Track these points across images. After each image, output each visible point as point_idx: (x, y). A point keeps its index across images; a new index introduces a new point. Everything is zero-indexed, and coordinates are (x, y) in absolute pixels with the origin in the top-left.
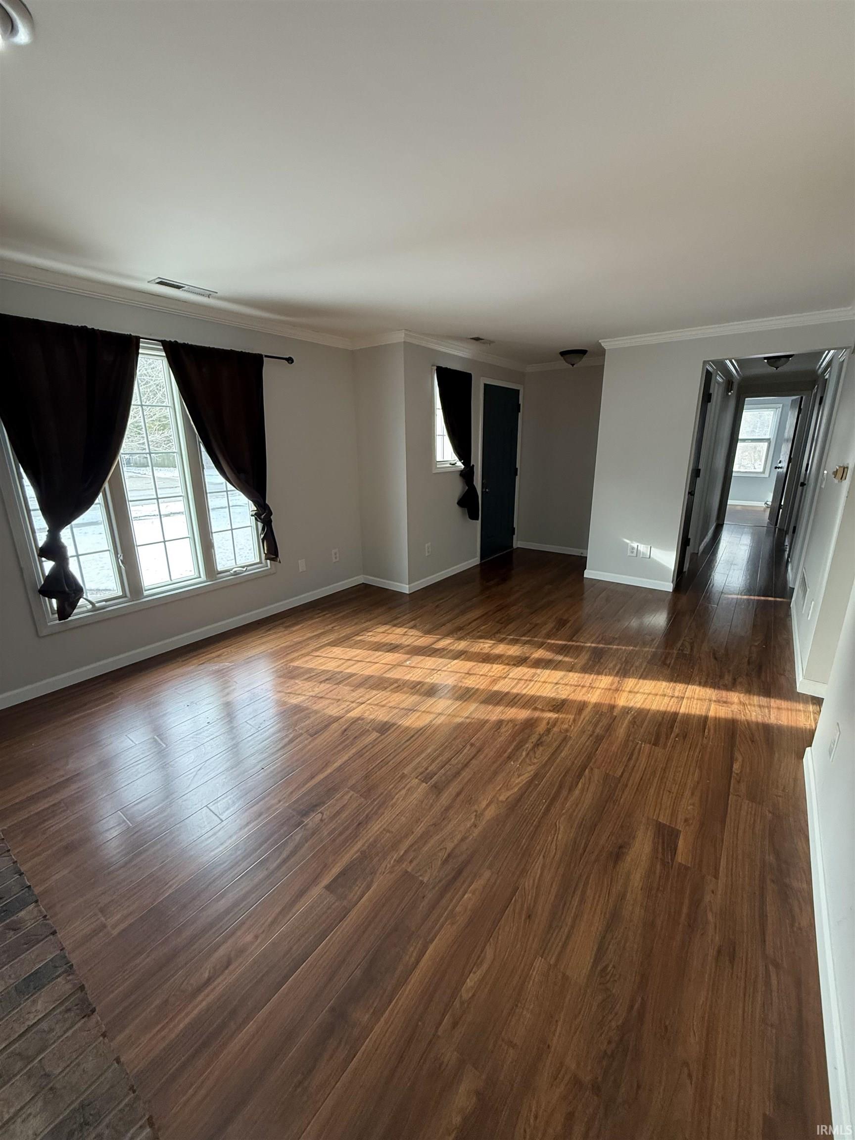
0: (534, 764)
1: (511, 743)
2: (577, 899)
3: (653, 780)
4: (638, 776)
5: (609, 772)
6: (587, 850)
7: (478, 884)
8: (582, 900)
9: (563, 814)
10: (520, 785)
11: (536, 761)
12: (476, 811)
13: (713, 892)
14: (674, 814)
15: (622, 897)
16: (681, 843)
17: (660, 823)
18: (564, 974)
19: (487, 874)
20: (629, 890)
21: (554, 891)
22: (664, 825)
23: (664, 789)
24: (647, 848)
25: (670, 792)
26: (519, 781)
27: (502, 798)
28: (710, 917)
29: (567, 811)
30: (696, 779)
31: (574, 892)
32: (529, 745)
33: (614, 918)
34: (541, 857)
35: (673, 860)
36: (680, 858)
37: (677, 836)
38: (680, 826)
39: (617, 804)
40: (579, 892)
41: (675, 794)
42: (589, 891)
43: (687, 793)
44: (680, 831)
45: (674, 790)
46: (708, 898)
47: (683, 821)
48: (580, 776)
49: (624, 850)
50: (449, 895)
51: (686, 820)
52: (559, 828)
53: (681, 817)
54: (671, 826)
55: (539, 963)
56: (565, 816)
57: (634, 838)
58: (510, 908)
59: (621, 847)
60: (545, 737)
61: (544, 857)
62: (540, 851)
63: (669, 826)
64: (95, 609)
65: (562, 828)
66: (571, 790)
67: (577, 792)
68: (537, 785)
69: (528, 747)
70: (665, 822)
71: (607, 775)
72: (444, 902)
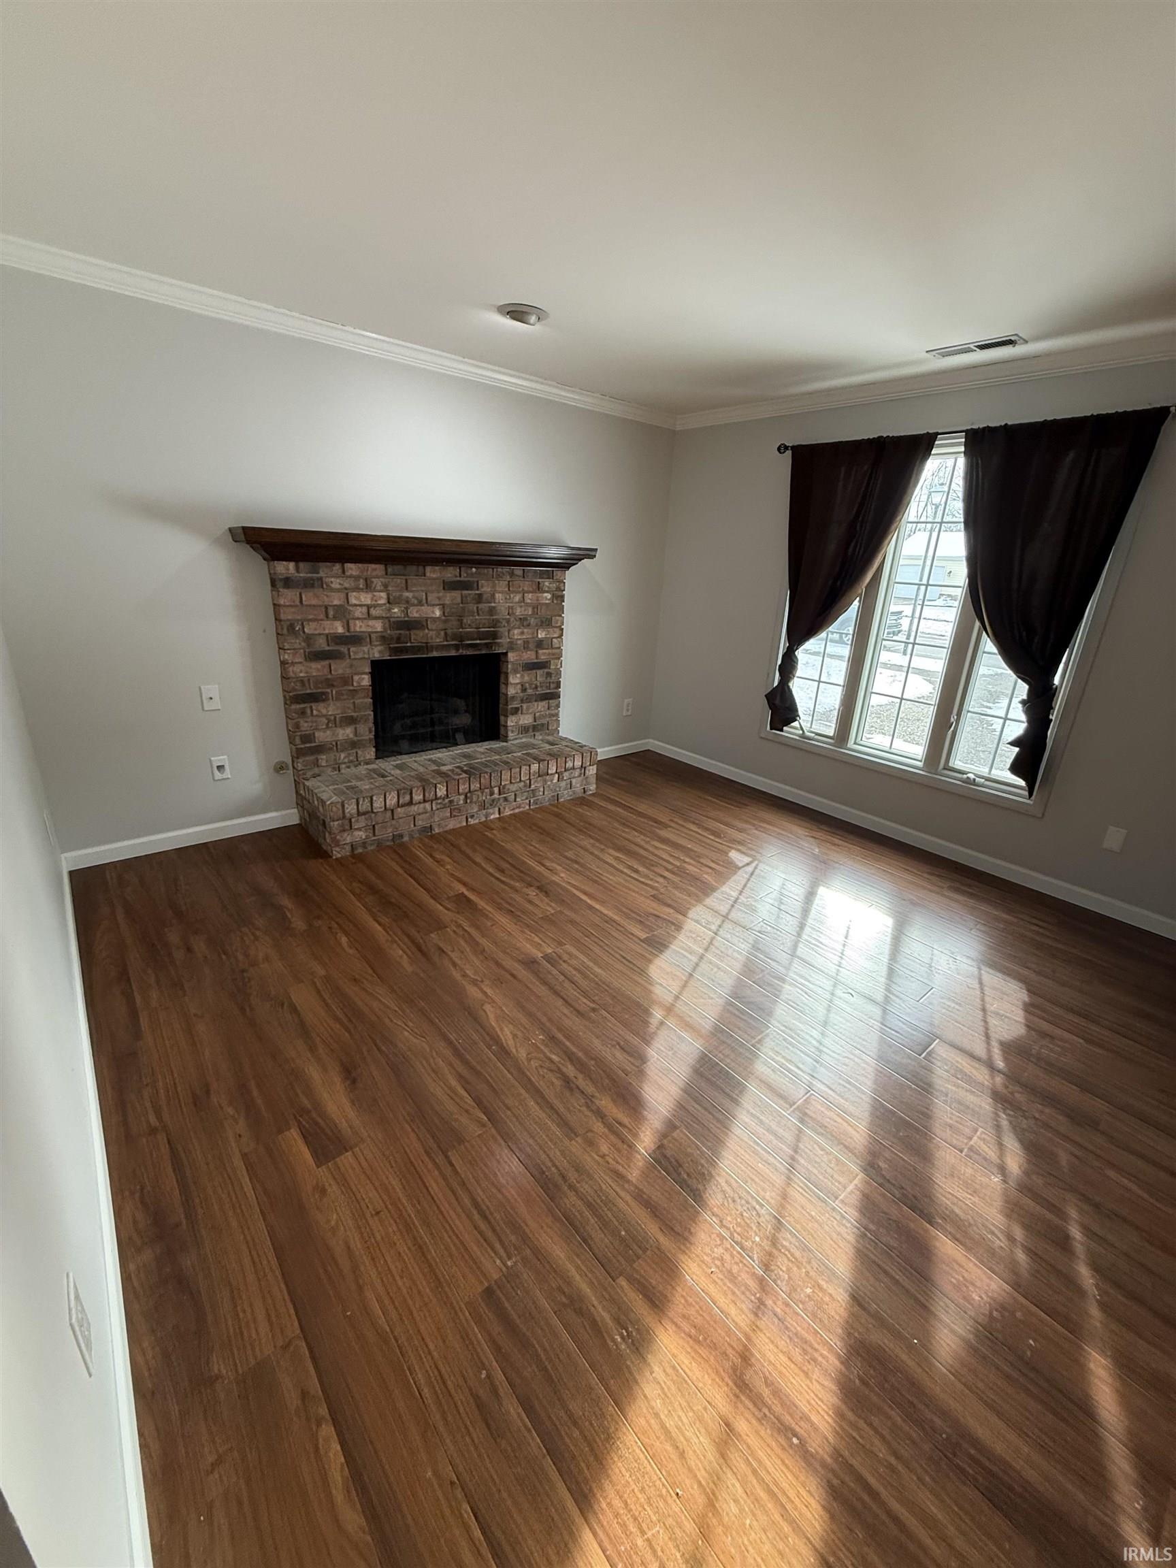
0: (529, 1060)
1: (586, 1053)
2: (339, 1013)
3: (414, 1206)
4: (434, 1188)
5: (466, 1147)
6: (374, 1048)
7: (405, 961)
8: (337, 1019)
9: (431, 1051)
10: (498, 1029)
11: (534, 1064)
12: (482, 981)
13: (240, 1136)
14: (343, 1182)
15: (312, 1049)
16: (307, 1155)
17: (347, 1151)
18: (303, 982)
19: (409, 969)
20: (312, 1060)
21: (360, 1003)
22: (340, 1154)
23: (386, 1207)
24: (331, 1108)
25: (378, 1213)
26: (506, 1034)
27: (487, 1007)
28: (230, 1111)
29: (432, 1056)
30: (370, 1295)
31: (346, 1016)
32: (570, 1070)
33: (304, 1030)
34: (397, 1009)
35: (299, 1123)
36: (294, 1134)
37: (315, 1154)
38: (323, 1173)
39: (408, 1118)
40: (345, 1020)
41: (368, 1216)
42: (338, 1026)
43: (357, 1245)
44: (318, 1167)
45: (375, 1223)
46: (242, 1126)
47: (327, 1186)
48: (479, 1103)
49: (348, 1082)
50: (409, 944)
51: (323, 1191)
52: (415, 1037)
53: (333, 1189)
54: (332, 1162)
55: (322, 972)
56: (428, 1050)
57: (353, 1102)
58: (370, 971)
59: (354, 1081)
60: (583, 1101)
61: (396, 1011)
62: (403, 1011)
63: (334, 1158)
64: (803, 736)
65: (415, 1040)
66: (460, 1077)
67: (454, 1082)
68: (489, 1047)
69: (567, 1068)
70: (342, 1157)
71: (461, 1140)
72: (406, 940)
